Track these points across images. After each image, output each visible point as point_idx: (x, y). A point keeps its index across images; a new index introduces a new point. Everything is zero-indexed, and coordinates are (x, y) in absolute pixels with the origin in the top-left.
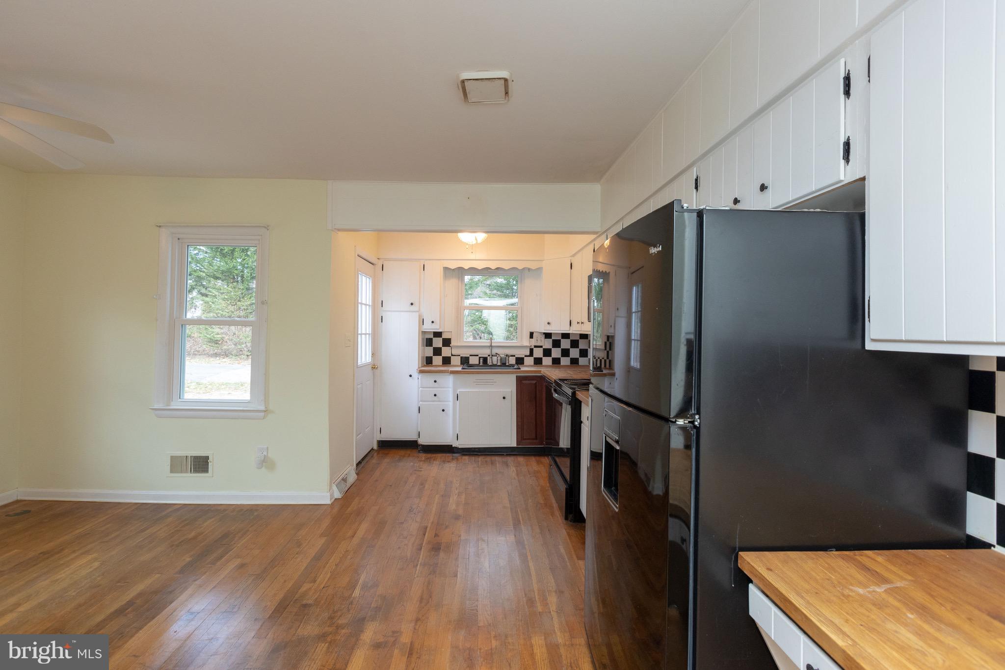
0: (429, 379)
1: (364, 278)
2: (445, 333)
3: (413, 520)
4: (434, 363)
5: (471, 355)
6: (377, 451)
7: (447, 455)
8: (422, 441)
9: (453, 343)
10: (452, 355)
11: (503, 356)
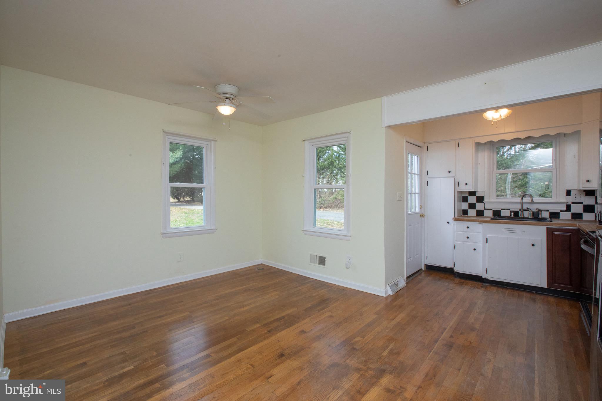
0: (463, 225)
1: (416, 157)
2: (478, 192)
3: (437, 321)
4: (469, 214)
5: (502, 209)
6: (424, 271)
7: (478, 283)
8: (457, 269)
9: (486, 200)
10: (485, 209)
11: (535, 210)
